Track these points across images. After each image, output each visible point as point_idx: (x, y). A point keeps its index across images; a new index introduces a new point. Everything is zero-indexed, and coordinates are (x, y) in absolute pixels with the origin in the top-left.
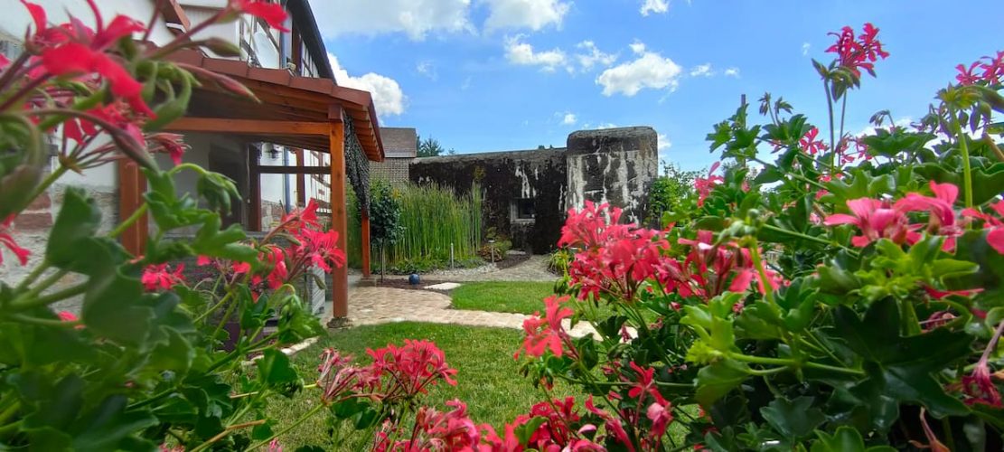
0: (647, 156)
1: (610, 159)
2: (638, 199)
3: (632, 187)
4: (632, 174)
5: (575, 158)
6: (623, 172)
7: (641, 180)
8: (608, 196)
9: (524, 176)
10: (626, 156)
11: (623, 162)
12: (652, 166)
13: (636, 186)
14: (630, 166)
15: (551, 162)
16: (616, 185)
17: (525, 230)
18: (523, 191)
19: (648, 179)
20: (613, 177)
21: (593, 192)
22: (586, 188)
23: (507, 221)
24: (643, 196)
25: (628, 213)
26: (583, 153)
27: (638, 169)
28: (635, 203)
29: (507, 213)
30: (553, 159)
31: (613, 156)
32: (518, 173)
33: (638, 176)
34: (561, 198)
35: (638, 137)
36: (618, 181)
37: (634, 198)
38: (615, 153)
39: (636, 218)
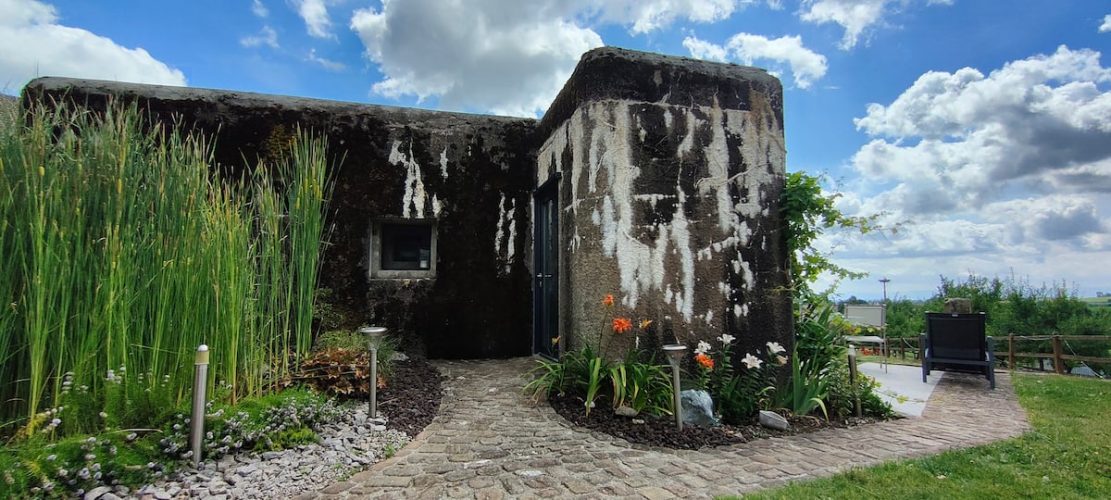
0: (765, 126)
1: (693, 122)
2: (751, 223)
3: (737, 193)
4: (736, 165)
5: (611, 107)
6: (717, 155)
7: (755, 178)
8: (690, 211)
9: (412, 164)
10: (725, 119)
11: (719, 133)
12: (774, 150)
13: (745, 192)
14: (734, 143)
15: (481, 141)
16: (704, 186)
17: (408, 299)
18: (407, 200)
19: (769, 179)
20: (697, 166)
21: (654, 198)
22: (639, 186)
23: (360, 275)
24: (759, 215)
25: (730, 254)
26: (633, 97)
27: (747, 151)
28: (744, 232)
29: (361, 253)
30: (485, 136)
31: (699, 115)
32: (395, 156)
33: (749, 169)
34: (500, 224)
35: (746, 83)
36: (708, 175)
37: (742, 218)
38: (703, 109)
39: (746, 265)
